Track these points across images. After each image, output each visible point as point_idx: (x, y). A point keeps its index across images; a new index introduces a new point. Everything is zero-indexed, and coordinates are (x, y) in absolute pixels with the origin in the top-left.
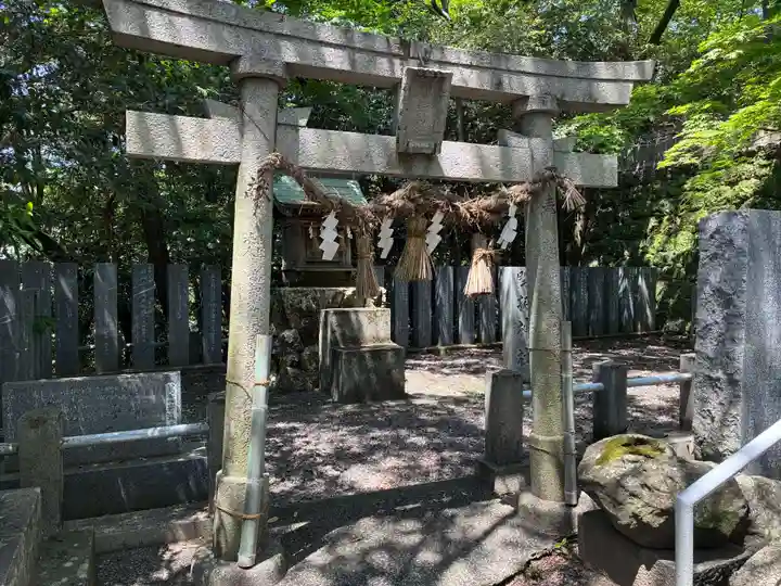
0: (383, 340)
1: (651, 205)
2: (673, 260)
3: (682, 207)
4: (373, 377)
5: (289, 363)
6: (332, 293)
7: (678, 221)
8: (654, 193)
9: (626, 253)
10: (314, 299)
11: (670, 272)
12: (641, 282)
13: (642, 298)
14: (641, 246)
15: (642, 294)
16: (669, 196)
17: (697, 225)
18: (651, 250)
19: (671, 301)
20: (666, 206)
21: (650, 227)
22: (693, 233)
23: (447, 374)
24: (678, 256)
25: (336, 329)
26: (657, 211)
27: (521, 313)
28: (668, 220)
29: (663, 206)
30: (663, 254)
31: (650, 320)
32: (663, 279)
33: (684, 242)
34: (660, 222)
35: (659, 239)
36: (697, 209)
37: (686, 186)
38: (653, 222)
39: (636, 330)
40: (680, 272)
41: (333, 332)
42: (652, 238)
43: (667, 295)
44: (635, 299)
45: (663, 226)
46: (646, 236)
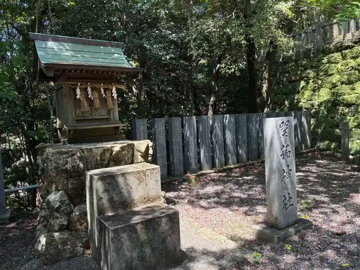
0: (154, 200)
1: (301, 74)
2: (318, 105)
3: (321, 74)
4: (148, 251)
5: (56, 228)
6: (100, 151)
7: (320, 82)
8: (302, 66)
9: (286, 102)
10: (81, 159)
11: (317, 113)
12: (304, 120)
13: (305, 130)
14: (296, 98)
15: (304, 127)
16: (312, 67)
17: (333, 84)
18: (303, 100)
19: (319, 131)
20: (311, 73)
21: (301, 86)
22: (330, 89)
23: (206, 208)
24: (321, 103)
25: (102, 195)
26: (305, 77)
27: (283, 161)
28: (313, 82)
29: (309, 73)
30: (311, 102)
31: (309, 142)
32: (313, 117)
33: (324, 95)
34: (308, 83)
35: (307, 94)
36: (332, 75)
37: (323, 61)
38: (303, 83)
39: (302, 149)
40: (323, 113)
41: (100, 199)
42: (303, 93)
43: (316, 127)
44: (301, 130)
45: (309, 86)
46: (299, 92)
